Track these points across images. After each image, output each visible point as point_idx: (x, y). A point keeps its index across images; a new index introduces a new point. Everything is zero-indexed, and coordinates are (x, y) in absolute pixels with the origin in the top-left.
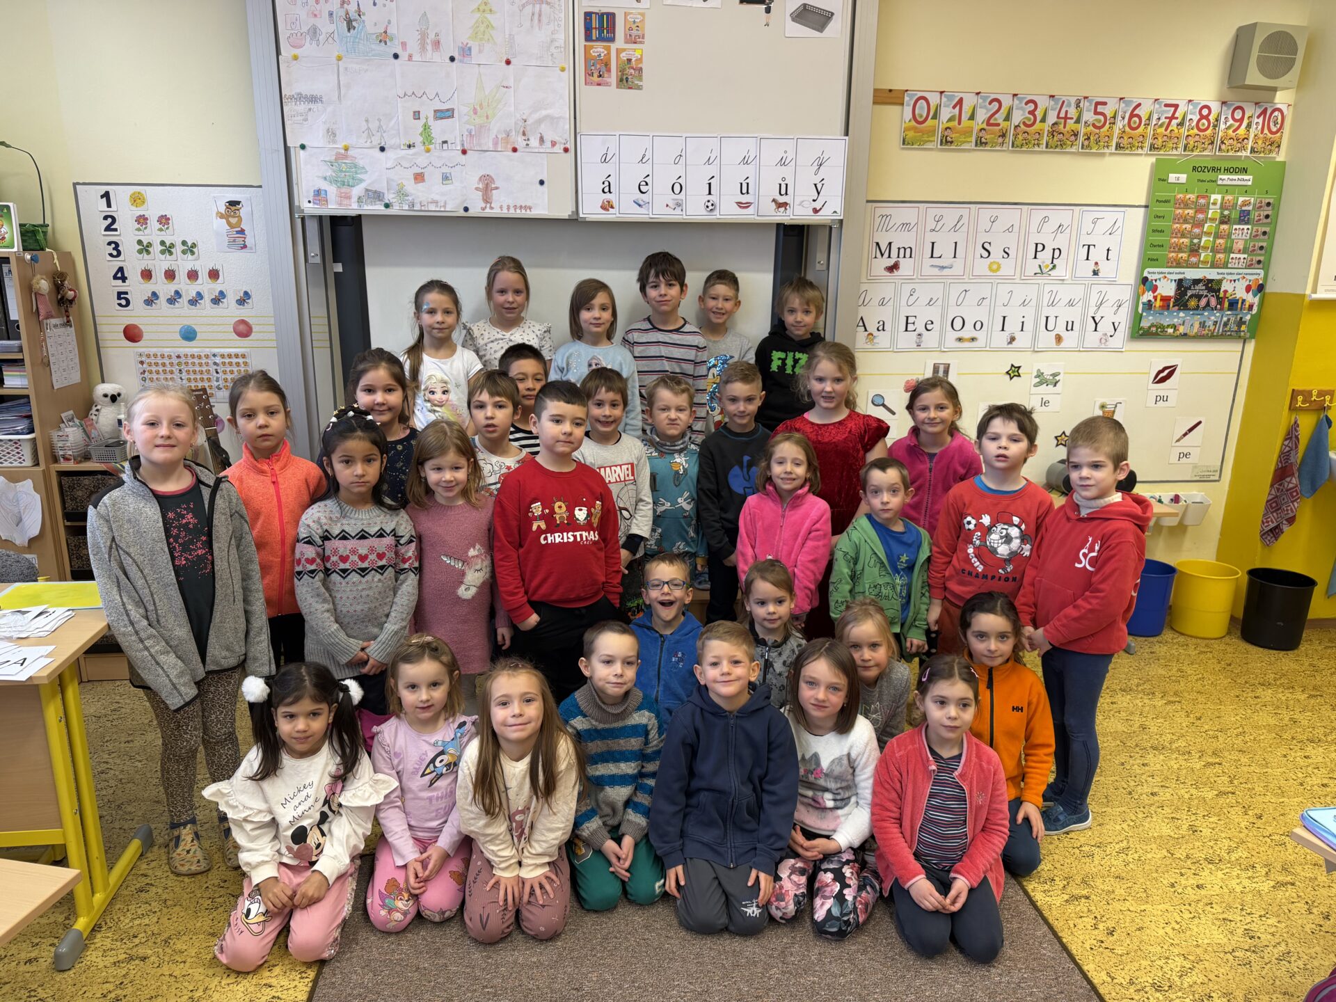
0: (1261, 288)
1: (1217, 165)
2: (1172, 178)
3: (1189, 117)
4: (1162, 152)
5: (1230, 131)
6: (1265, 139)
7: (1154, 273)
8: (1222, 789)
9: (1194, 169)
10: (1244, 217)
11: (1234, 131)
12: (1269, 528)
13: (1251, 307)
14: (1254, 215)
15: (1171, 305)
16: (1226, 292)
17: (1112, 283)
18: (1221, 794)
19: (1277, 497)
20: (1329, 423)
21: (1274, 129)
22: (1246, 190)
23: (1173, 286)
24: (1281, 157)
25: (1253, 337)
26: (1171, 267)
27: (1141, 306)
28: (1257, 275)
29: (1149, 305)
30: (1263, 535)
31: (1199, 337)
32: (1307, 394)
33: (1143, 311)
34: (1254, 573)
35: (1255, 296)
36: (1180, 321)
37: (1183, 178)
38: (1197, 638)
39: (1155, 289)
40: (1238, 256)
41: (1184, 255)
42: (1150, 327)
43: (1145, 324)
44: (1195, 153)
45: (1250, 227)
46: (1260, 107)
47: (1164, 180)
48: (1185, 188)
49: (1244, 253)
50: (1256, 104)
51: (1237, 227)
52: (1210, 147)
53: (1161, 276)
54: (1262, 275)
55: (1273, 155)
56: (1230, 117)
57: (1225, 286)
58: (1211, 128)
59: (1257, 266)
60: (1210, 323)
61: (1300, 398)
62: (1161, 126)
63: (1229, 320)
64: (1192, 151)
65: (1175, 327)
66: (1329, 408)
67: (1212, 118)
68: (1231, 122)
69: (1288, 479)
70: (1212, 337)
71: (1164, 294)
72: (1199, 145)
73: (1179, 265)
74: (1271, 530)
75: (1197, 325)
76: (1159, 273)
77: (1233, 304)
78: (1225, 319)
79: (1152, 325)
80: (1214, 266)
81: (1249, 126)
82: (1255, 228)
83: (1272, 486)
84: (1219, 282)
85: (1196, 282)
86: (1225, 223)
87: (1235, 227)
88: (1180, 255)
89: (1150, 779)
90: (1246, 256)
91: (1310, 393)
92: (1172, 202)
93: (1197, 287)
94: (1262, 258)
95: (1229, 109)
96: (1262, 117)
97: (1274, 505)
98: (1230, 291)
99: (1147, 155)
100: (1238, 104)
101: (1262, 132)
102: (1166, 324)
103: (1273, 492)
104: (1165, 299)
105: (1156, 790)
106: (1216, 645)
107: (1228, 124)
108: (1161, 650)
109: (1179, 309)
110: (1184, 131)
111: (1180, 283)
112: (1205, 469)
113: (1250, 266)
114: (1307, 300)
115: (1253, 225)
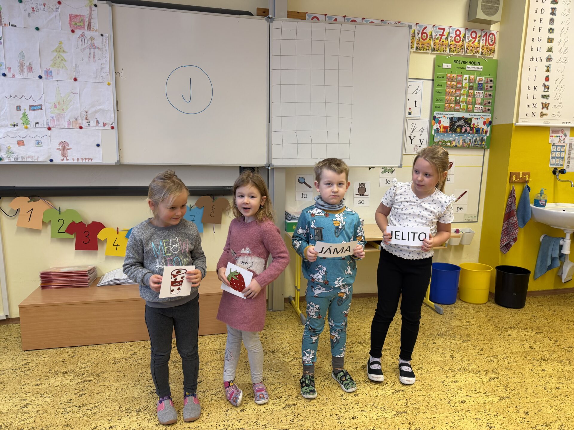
0: (490, 123)
1: (466, 60)
2: (444, 65)
3: (451, 35)
4: (438, 52)
5: (471, 43)
6: (487, 48)
7: (439, 114)
8: (502, 395)
9: (455, 61)
10: (480, 87)
11: (473, 43)
12: (504, 244)
13: (486, 132)
14: (485, 86)
15: (448, 131)
16: (474, 124)
17: (418, 119)
18: (502, 398)
19: (507, 228)
20: (529, 189)
21: (491, 43)
22: (480, 73)
23: (449, 121)
24: (495, 58)
25: (488, 148)
26: (447, 111)
27: (433, 131)
28: (488, 116)
29: (437, 130)
30: (502, 248)
31: (463, 148)
32: (517, 174)
33: (435, 134)
34: (498, 268)
35: (488, 127)
36: (453, 139)
37: (450, 66)
38: (473, 304)
39: (440, 122)
40: (479, 106)
41: (453, 105)
42: (438, 142)
43: (436, 140)
44: (455, 54)
45: (483, 92)
46: (484, 32)
47: (440, 67)
48: (451, 71)
49: (481, 105)
50: (482, 30)
51: (477, 91)
52: (462, 50)
53: (442, 115)
54: (490, 116)
55: (492, 56)
56: (470, 36)
57: (474, 121)
58: (461, 41)
59: (488, 112)
60: (467, 140)
61: (514, 177)
62: (437, 39)
63: (476, 139)
64: (453, 52)
65: (451, 142)
66: (528, 181)
67: (461, 36)
68: (470, 38)
69: (512, 218)
70: (469, 148)
71: (444, 125)
72: (456, 49)
73: (450, 111)
74: (505, 245)
75: (461, 141)
76: (441, 114)
77: (478, 131)
78: (474, 138)
79: (440, 141)
80: (467, 111)
81: (479, 41)
82: (485, 93)
83: (504, 222)
84: (471, 119)
85: (460, 119)
86: (472, 89)
87: (476, 91)
88: (451, 105)
89: (459, 391)
90: (482, 106)
91: (519, 174)
92: (445, 78)
93: (460, 122)
94: (490, 108)
95: (469, 32)
96: (485, 37)
97: (506, 232)
98: (476, 124)
99: (431, 53)
100: (473, 30)
101: (486, 45)
102: (446, 140)
103: (505, 225)
104: (445, 128)
105: (463, 399)
106: (483, 307)
107: (469, 39)
108: (456, 311)
109: (452, 133)
110: (448, 42)
111: (452, 119)
112: (470, 216)
113: (484, 112)
114: (514, 126)
115: (485, 91)
